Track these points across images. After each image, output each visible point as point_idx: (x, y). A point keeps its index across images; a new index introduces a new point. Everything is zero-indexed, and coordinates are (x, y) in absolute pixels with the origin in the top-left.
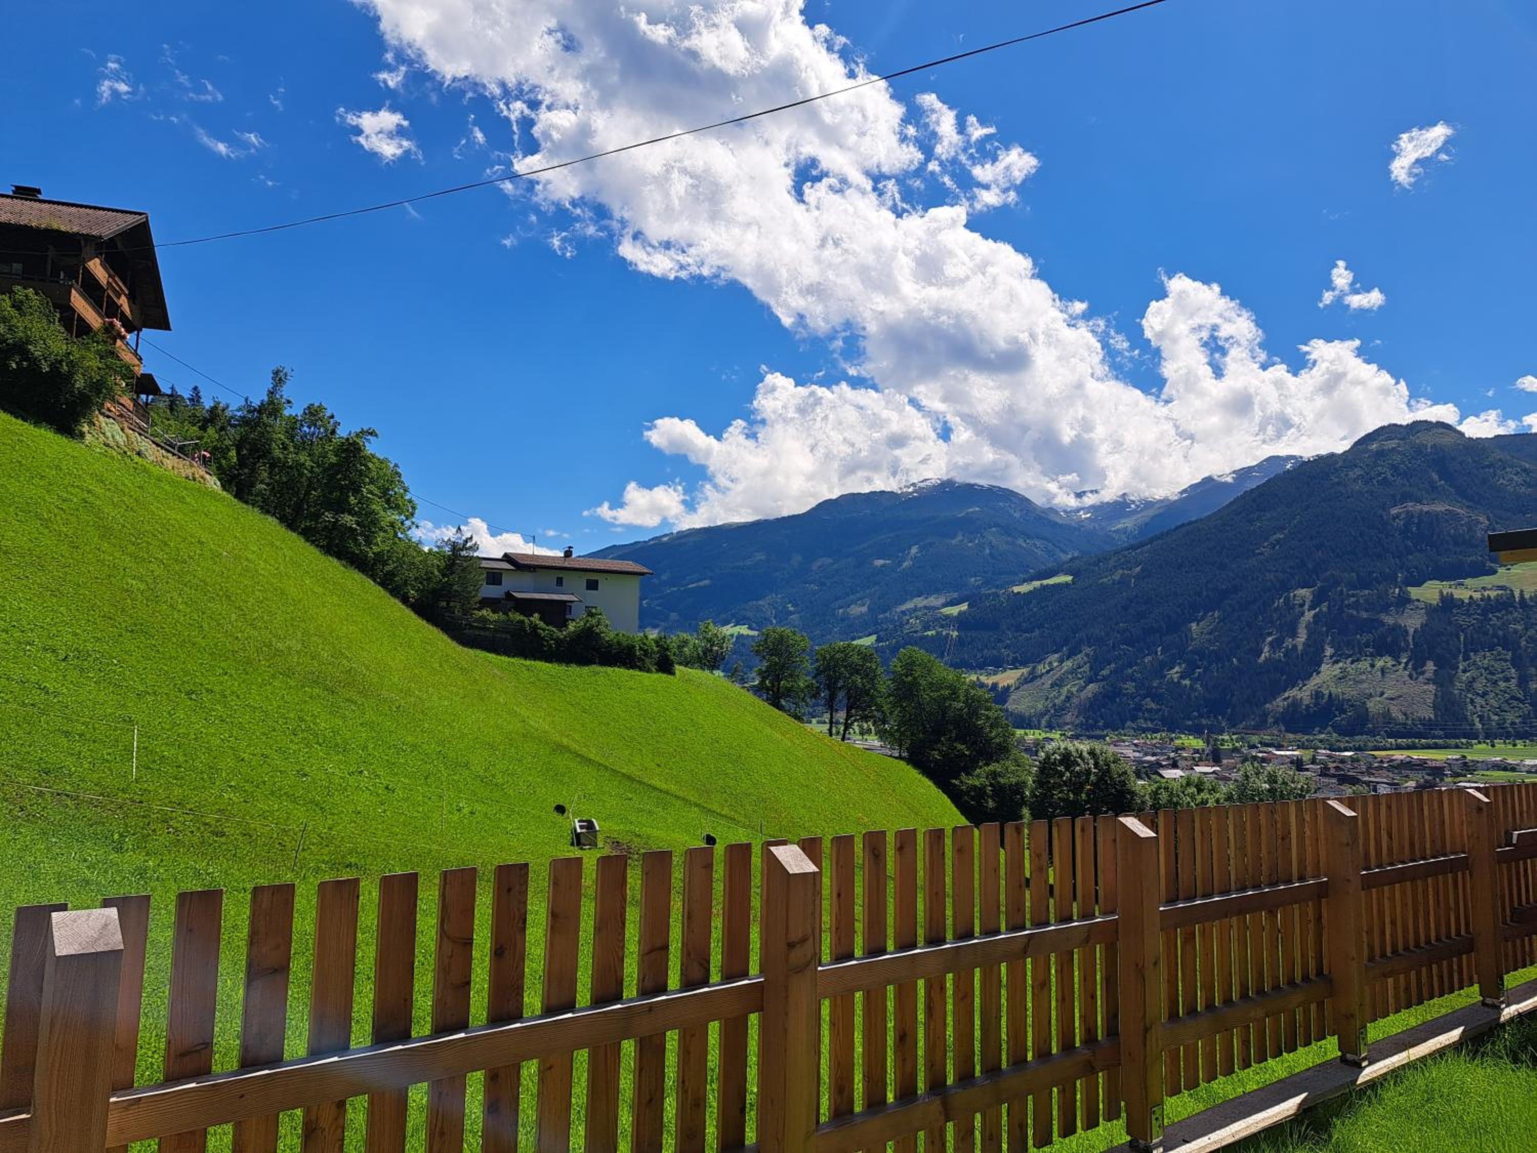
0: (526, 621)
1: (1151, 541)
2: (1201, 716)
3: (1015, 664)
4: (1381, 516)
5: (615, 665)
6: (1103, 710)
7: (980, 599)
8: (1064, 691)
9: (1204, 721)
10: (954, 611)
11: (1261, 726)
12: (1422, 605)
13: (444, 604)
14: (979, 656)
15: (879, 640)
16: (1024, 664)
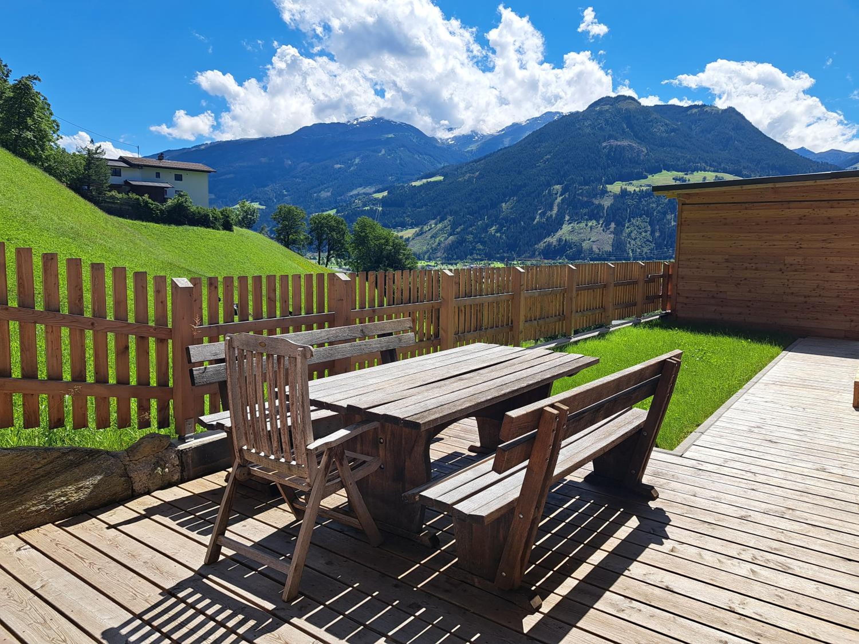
0: (141, 199)
1: (485, 157)
2: (504, 252)
3: (412, 226)
4: (598, 146)
5: (198, 226)
6: (456, 250)
7: (394, 189)
8: (437, 240)
9: (505, 255)
10: (380, 196)
11: (532, 256)
12: (612, 194)
13: (86, 187)
14: (393, 221)
15: (337, 212)
16: (417, 225)
